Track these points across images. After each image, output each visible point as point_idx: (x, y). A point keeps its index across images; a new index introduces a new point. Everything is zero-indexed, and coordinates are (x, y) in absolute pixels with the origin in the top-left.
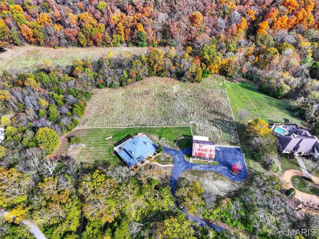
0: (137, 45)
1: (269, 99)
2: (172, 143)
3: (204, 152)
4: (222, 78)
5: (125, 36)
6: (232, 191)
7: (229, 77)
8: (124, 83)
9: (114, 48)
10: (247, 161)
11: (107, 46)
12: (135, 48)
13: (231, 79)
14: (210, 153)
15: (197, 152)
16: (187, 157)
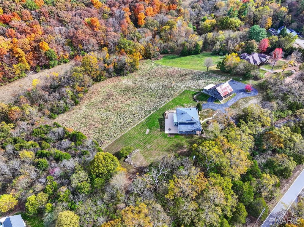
0: (47, 67)
1: (194, 56)
2: (194, 102)
3: (226, 90)
4: (148, 60)
5: (29, 62)
6: (262, 101)
7: (153, 58)
8: (77, 100)
9: (21, 80)
10: (245, 83)
11: (10, 82)
12: (47, 71)
13: (155, 58)
14: (229, 89)
15: (223, 92)
16: (217, 103)
